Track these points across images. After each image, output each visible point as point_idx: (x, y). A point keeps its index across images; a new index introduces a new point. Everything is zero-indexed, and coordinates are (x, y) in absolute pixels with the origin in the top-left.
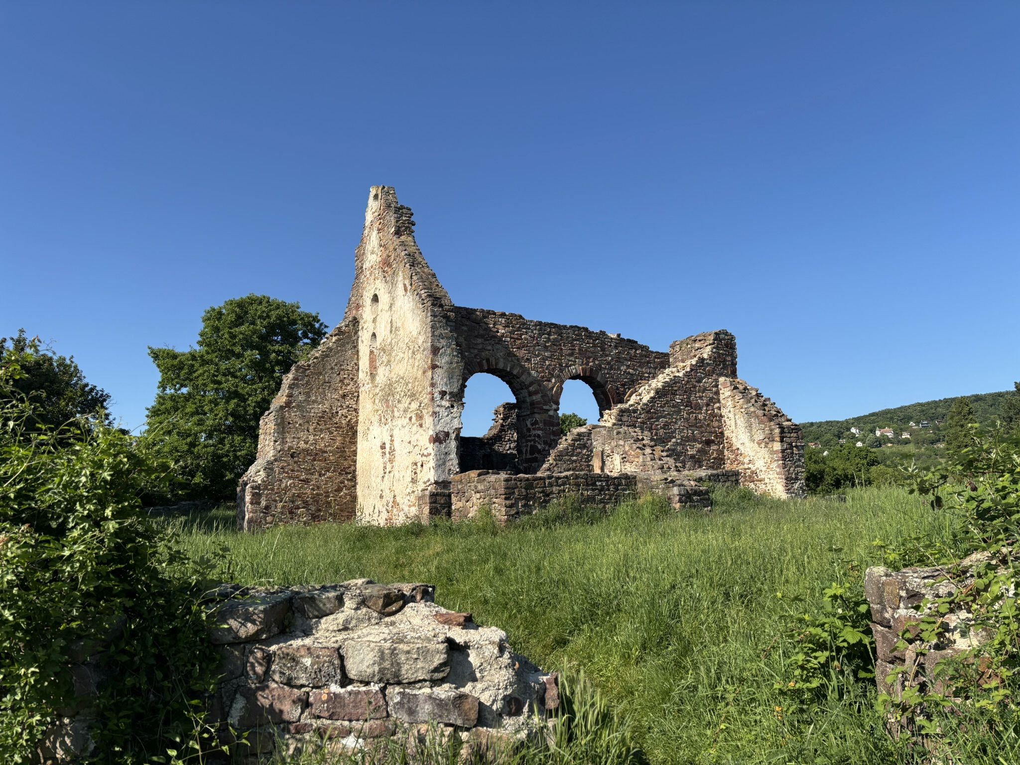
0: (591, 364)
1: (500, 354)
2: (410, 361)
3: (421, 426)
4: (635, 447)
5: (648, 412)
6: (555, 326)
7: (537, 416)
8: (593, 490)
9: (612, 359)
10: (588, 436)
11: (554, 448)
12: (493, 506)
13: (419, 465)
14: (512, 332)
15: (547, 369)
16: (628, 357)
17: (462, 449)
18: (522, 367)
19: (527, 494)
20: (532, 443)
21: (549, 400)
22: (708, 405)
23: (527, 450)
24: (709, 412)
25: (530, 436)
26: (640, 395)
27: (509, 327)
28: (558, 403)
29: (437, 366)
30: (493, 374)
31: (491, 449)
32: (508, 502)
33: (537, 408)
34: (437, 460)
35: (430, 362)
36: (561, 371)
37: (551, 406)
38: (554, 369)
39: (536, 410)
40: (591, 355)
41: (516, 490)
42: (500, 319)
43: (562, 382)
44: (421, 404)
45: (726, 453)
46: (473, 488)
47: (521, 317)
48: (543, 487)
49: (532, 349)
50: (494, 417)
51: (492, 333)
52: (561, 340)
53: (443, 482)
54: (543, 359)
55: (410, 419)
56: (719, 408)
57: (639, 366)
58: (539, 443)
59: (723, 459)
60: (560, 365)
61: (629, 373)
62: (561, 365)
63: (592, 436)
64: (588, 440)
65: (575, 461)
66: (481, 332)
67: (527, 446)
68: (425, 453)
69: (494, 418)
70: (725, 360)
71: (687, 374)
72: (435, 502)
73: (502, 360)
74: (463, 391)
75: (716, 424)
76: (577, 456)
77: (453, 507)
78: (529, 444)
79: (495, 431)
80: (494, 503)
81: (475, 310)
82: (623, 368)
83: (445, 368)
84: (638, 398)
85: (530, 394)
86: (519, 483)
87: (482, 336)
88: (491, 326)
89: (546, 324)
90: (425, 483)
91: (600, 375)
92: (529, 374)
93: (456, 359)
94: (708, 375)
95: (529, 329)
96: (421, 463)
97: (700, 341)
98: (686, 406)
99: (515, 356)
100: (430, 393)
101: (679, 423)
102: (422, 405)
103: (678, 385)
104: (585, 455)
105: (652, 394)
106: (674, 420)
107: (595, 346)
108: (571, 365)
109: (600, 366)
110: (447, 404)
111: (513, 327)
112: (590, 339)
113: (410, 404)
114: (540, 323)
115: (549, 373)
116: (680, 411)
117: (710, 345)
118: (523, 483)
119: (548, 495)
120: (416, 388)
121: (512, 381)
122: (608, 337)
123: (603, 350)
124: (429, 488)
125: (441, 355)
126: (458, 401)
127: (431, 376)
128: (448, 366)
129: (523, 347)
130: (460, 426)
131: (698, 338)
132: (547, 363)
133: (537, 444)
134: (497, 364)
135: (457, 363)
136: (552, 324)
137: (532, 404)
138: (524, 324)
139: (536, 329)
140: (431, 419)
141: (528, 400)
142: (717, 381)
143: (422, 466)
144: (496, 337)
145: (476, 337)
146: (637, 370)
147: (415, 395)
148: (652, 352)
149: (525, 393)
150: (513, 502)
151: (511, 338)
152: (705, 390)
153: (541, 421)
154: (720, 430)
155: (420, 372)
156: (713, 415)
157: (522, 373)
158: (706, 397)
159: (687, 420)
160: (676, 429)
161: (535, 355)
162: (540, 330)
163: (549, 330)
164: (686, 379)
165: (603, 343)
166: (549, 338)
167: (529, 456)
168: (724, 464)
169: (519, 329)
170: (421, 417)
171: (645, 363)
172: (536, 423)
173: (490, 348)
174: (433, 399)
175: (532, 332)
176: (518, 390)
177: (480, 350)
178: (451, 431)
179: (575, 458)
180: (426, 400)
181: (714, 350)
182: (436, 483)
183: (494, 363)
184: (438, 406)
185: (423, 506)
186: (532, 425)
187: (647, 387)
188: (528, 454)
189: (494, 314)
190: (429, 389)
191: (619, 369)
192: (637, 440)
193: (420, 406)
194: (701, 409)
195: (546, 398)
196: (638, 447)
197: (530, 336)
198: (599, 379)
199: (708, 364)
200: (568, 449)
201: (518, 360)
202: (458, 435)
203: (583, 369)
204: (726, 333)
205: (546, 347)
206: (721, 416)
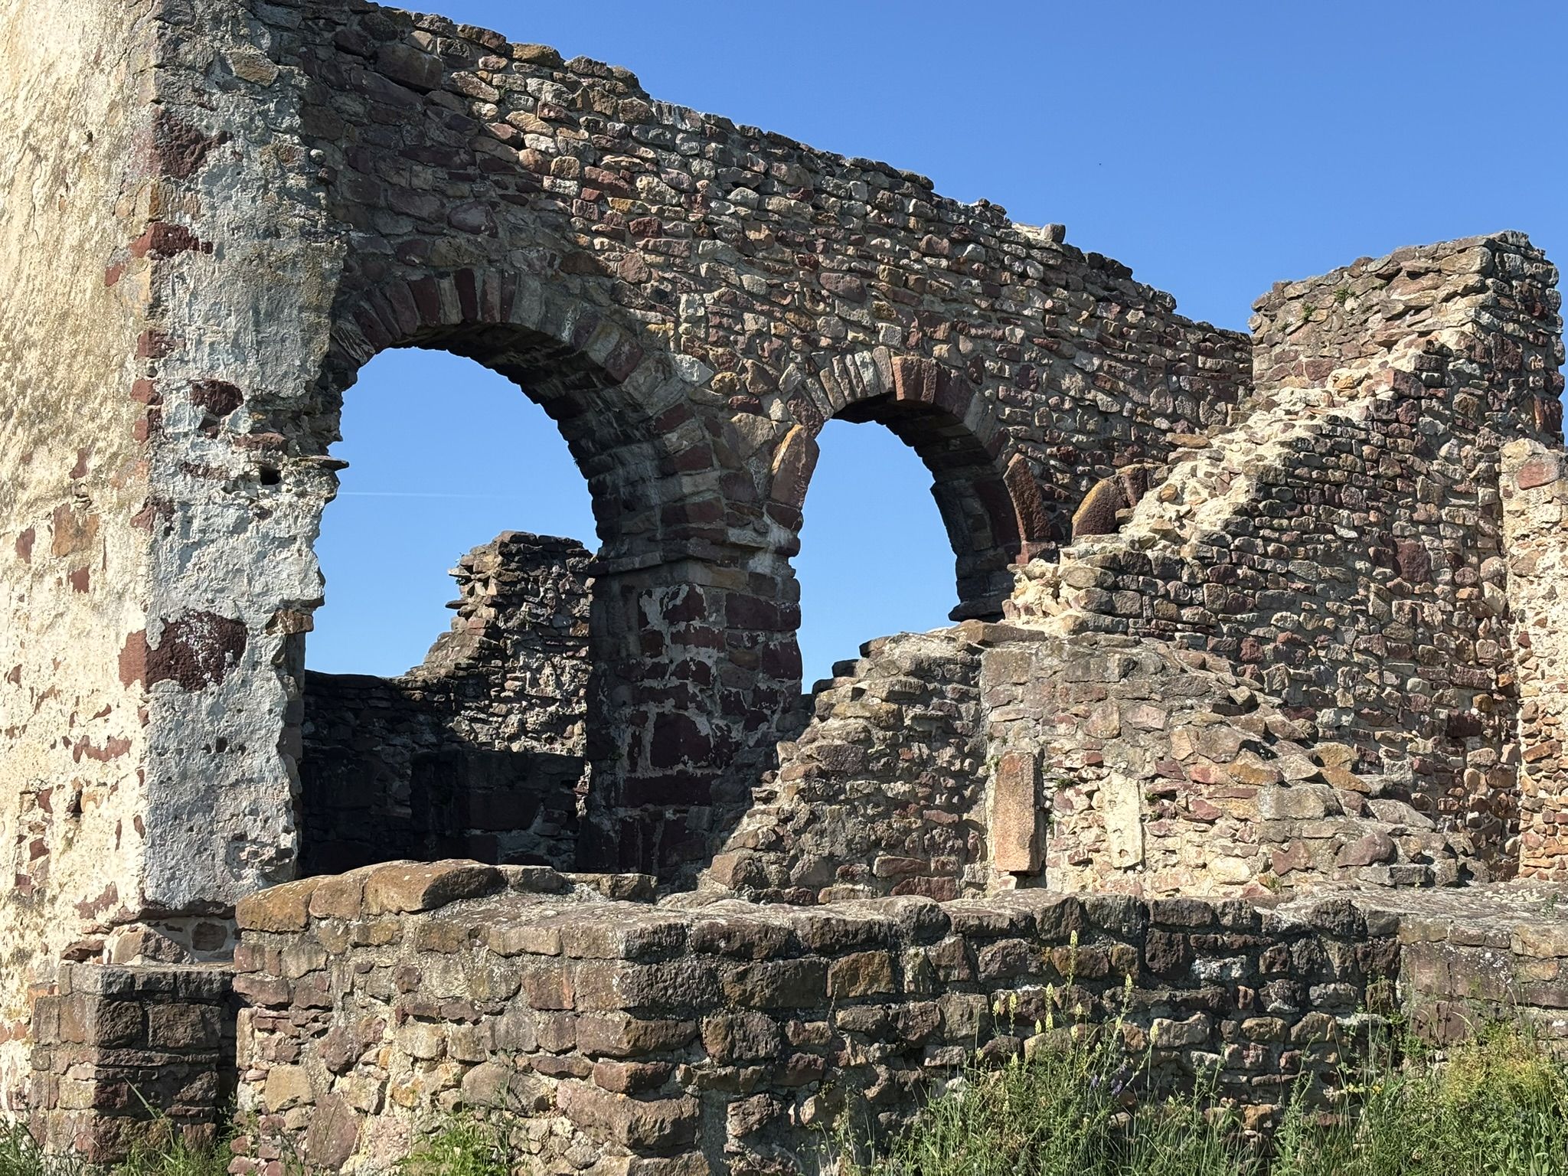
0: (940, 350)
1: (528, 257)
2: (39, 222)
3: (80, 581)
4: (1231, 744)
5: (1226, 577)
6: (793, 151)
7: (699, 576)
8: (1177, 1010)
9: (1028, 338)
10: (965, 680)
11: (792, 733)
12: (538, 1125)
13: (60, 803)
14: (590, 155)
15: (748, 352)
16: (1090, 336)
17: (310, 728)
18: (635, 329)
19: (786, 1048)
20: (669, 706)
21: (755, 500)
22: (1458, 562)
23: (637, 740)
24: (1463, 593)
25: (658, 671)
26: (1176, 498)
27: (574, 125)
28: (793, 521)
29: (188, 242)
30: (484, 358)
31: (438, 729)
32: (653, 1114)
33: (700, 534)
34: (165, 782)
35: (144, 213)
36: (812, 367)
37: (763, 533)
38: (779, 358)
39: (693, 547)
40: (940, 308)
41: (711, 1027)
42: (532, 83)
43: (815, 423)
44: (83, 456)
45: (1525, 780)
46: (386, 982)
47: (632, 83)
48: (885, 999)
49: (680, 247)
50: (458, 593)
51: (488, 146)
52: (816, 223)
53: (196, 909)
54: (733, 302)
55: (25, 543)
56: (1500, 579)
57: (1132, 383)
58: (701, 708)
59: (1510, 810)
60: (806, 339)
61: (1094, 405)
62: (810, 341)
63: (983, 681)
64: (964, 697)
65: (900, 804)
66: (436, 134)
67: (641, 719)
68: (99, 740)
69: (458, 597)
70: (1523, 369)
71: (1381, 416)
72: (135, 1040)
73: (534, 284)
74: (334, 405)
75: (1485, 648)
76: (909, 776)
77: (246, 1095)
78: (652, 709)
79: (460, 655)
80: (543, 1106)
81: (410, 22)
82: (1071, 383)
83: (234, 256)
84: (1171, 510)
85: (669, 466)
86: (728, 971)
87: (440, 157)
88: (488, 109)
89: (751, 139)
90: (87, 910)
91: (975, 406)
92: (667, 368)
93: (297, 216)
94: (1463, 425)
95: (671, 148)
96: (69, 793)
97: (1414, 275)
98: (1377, 561)
99: (602, 271)
100: (136, 394)
101: (1349, 637)
102: (93, 462)
103: (1347, 459)
104: (946, 772)
105: (1241, 492)
106: (1329, 622)
107: (958, 270)
108: (852, 349)
109: (978, 362)
110: (241, 462)
111: (593, 127)
112: (938, 233)
113: (26, 459)
114: (722, 130)
115: (760, 373)
116: (1350, 581)
117: (1467, 291)
118: (759, 972)
119: (913, 1055)
120: (61, 372)
121: (578, 396)
122: (1012, 237)
123: (992, 291)
124: (112, 942)
125: (212, 178)
126: (305, 451)
127: (145, 295)
128: (248, 245)
129: (641, 234)
130: (312, 593)
131: (1408, 265)
132: (751, 322)
133: (691, 713)
134: (508, 302)
135: (306, 234)
136: (776, 140)
137: (676, 513)
138: (648, 121)
139: (701, 155)
140: (140, 539)
141: (654, 494)
142: (1492, 453)
143: (76, 810)
144: (508, 166)
145: (412, 154)
146: (1124, 396)
147: (56, 409)
148: (1187, 325)
149: (639, 459)
150: (688, 1107)
151: (584, 182)
152: (1448, 491)
153: (715, 601)
154: (1504, 678)
155: (89, 283)
156: (1478, 609)
157: (634, 361)
158: (1452, 524)
159: (1380, 622)
160: (1336, 664)
161: (696, 276)
162: (722, 160)
163: (760, 166)
164: (1376, 437)
165: (993, 261)
166: (760, 208)
167: (647, 771)
168: (1515, 830)
169: (623, 143)
170: (80, 533)
171: (1156, 368)
172: (692, 607)
173: (475, 217)
174: (153, 425)
175: (685, 166)
176: (604, 447)
177: (426, 226)
178: (253, 620)
179: (900, 787)
180: (115, 436)
181: (1485, 318)
182: (153, 913)
183: (494, 298)
184: (185, 467)
185: (61, 1058)
186: (671, 616)
187: (1203, 465)
188: (645, 761)
189: (505, 51)
190: (134, 370)
191: (1053, 386)
192: (1228, 708)
193: (79, 471)
194: (1431, 577)
195: (742, 493)
196: (1247, 745)
197: (675, 186)
198: (970, 422)
199: (1463, 378)
200: (868, 742)
201: (615, 293)
202: (293, 648)
203: (906, 368)
204: (1526, 252)
205: (745, 250)
206: (1507, 615)
